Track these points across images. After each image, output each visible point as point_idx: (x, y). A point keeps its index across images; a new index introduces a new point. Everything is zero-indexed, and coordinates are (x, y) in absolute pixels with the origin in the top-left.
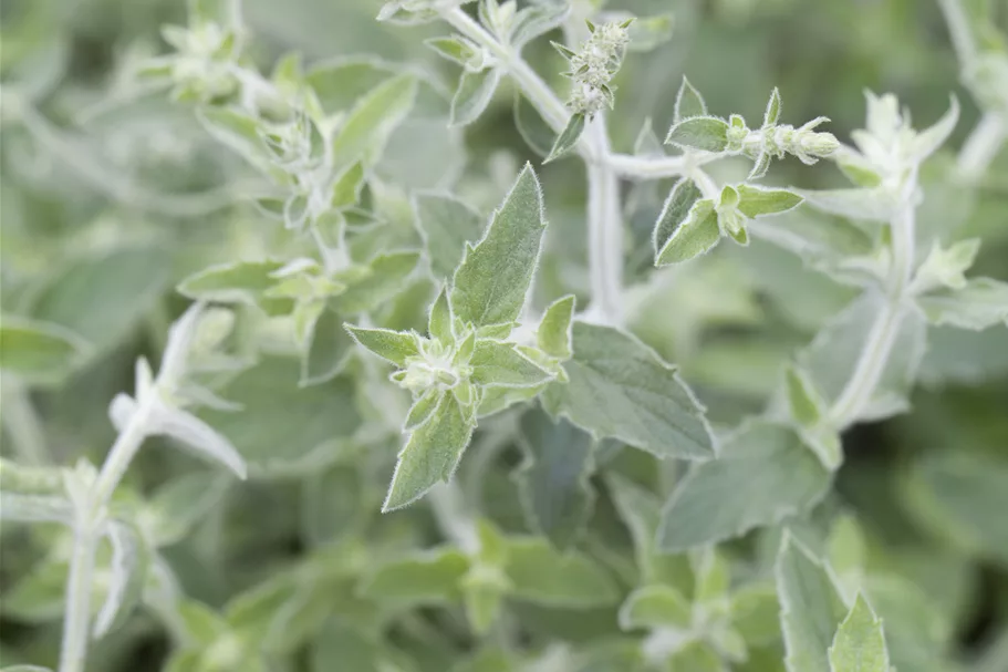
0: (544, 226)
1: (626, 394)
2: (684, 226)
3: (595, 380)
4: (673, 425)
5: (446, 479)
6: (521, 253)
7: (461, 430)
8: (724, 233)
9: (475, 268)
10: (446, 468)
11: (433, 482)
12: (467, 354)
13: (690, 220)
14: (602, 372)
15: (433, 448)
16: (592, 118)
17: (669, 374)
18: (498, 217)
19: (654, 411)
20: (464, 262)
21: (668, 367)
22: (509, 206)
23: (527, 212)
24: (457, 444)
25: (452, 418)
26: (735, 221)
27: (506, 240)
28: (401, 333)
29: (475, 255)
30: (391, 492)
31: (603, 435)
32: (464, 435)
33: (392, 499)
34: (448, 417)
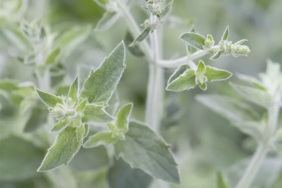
0: (124, 67)
1: (148, 154)
2: (181, 77)
3: (136, 146)
4: (165, 169)
5: (66, 164)
6: (113, 77)
7: (76, 146)
8: (197, 83)
9: (93, 79)
10: (67, 160)
11: (60, 164)
12: (82, 108)
13: (184, 74)
14: (140, 143)
15: (63, 151)
16: (152, 32)
17: (167, 148)
18: (106, 60)
19: (158, 162)
20: (89, 77)
21: (167, 144)
22: (111, 56)
23: (118, 60)
24: (73, 151)
25: (73, 140)
26: (202, 79)
27: (108, 70)
28: (57, 97)
29: (94, 74)
30: (42, 164)
31: (135, 167)
32: (77, 148)
33: (42, 167)
34: (72, 140)
